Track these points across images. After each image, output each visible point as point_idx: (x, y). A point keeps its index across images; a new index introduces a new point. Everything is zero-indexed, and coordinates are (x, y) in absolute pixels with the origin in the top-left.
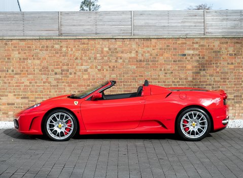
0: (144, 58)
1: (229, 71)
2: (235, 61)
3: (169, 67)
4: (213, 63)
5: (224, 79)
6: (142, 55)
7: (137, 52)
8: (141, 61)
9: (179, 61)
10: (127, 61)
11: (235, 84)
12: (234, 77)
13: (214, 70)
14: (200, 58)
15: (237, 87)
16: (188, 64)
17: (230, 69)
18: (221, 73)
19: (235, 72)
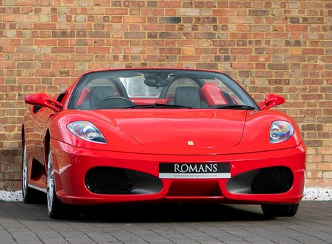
0: (73, 27)
1: (290, 62)
2: (306, 37)
3: (136, 50)
4: (250, 42)
5: (276, 82)
6: (69, 19)
7: (54, 10)
8: (64, 34)
9: (162, 35)
10: (28, 33)
11: (305, 97)
12: (302, 79)
13: (251, 58)
14: (215, 28)
15: (309, 105)
16: (184, 43)
17: (293, 57)
18: (271, 67)
19: (305, 66)
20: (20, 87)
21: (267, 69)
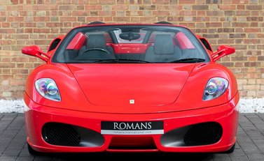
20: (61, 24)
21: (246, 10)
